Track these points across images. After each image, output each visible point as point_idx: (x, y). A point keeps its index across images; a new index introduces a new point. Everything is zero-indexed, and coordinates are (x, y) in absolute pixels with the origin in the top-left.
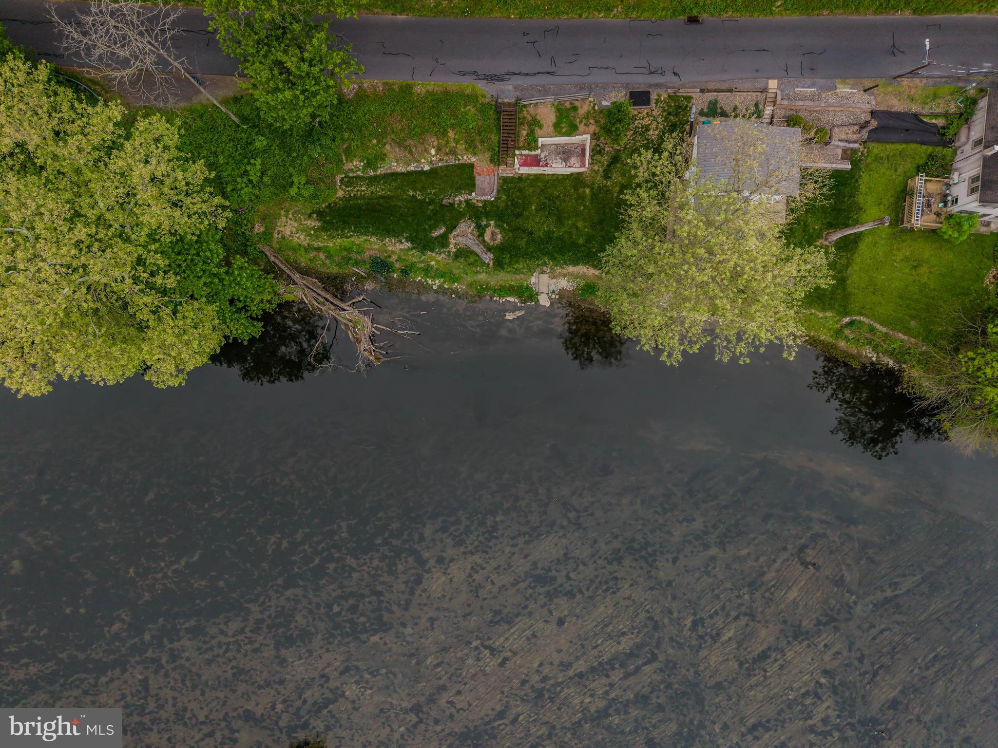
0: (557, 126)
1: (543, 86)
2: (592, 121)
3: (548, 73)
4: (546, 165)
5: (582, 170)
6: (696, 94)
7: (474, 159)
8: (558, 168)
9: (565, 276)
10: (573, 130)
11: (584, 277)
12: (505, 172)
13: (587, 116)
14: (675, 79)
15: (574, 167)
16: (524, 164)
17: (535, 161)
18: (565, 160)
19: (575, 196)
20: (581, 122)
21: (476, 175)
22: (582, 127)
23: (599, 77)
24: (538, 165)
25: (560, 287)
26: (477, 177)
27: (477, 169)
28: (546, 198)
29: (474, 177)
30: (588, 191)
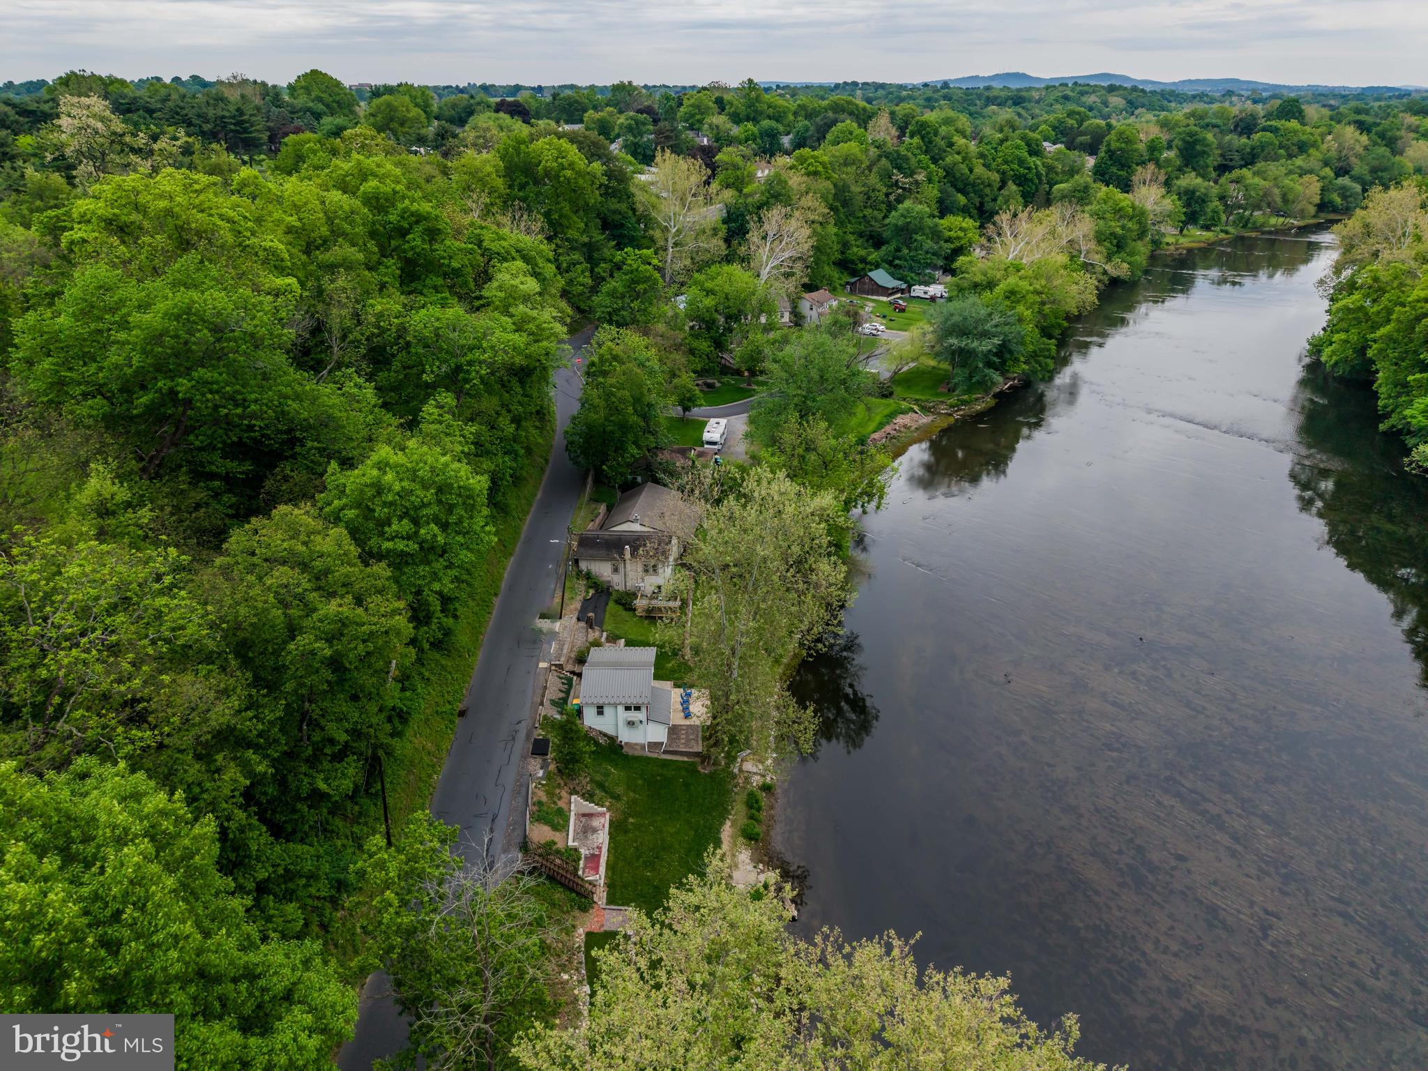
0: (555, 828)
1: (509, 825)
2: (557, 791)
3: (493, 820)
4: (600, 848)
5: (608, 816)
6: (542, 711)
7: (581, 931)
8: (602, 838)
9: (734, 855)
10: (563, 814)
11: (733, 837)
12: (601, 896)
13: (550, 794)
14: (523, 724)
15: (603, 823)
16: (596, 869)
17: (594, 859)
18: (595, 831)
19: (637, 833)
20: (555, 803)
21: (602, 930)
22: (561, 804)
23: (509, 778)
24: (598, 856)
25: (748, 861)
26: (606, 928)
27: (595, 928)
28: (637, 860)
29: (606, 932)
30: (631, 820)
